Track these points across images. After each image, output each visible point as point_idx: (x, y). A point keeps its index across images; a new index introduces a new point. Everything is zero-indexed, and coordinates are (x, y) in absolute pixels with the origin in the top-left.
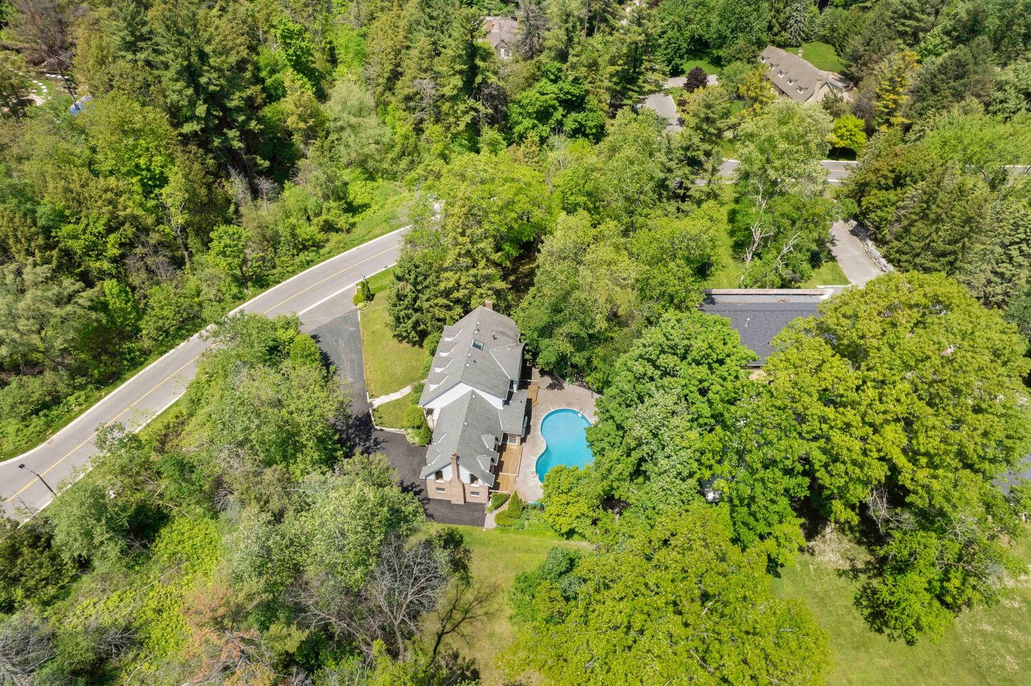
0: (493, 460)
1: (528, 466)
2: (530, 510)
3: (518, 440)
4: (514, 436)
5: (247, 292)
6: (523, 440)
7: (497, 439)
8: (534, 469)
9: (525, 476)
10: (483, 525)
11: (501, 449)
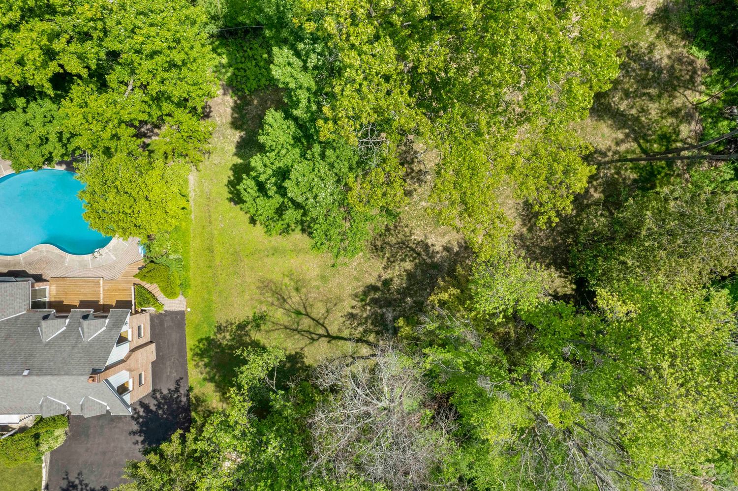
0: (85, 317)
1: (84, 266)
2: (153, 254)
3: (39, 286)
4: (35, 293)
6: (38, 278)
7: (45, 318)
8: (88, 257)
9: (102, 267)
10: (182, 313)
11: (61, 309)
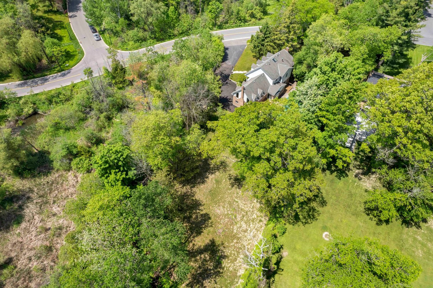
5: (215, 29)
